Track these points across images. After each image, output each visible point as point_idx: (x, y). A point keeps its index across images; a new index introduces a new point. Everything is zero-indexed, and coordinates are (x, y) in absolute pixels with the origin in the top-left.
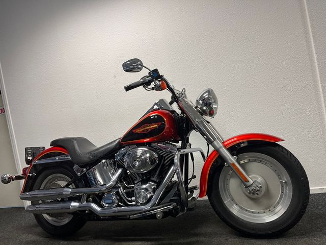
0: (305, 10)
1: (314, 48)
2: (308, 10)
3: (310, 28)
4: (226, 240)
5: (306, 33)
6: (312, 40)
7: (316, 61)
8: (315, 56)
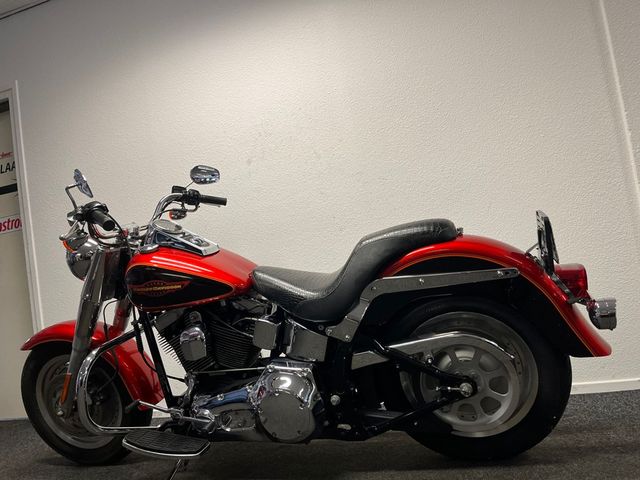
0: (608, 53)
1: (625, 120)
2: (615, 52)
3: (618, 84)
5: (611, 92)
6: (622, 106)
7: (629, 144)
8: (628, 134)
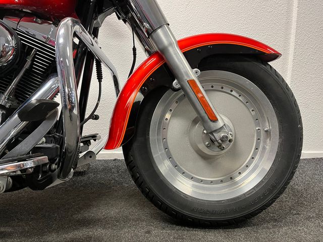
4: (148, 232)
